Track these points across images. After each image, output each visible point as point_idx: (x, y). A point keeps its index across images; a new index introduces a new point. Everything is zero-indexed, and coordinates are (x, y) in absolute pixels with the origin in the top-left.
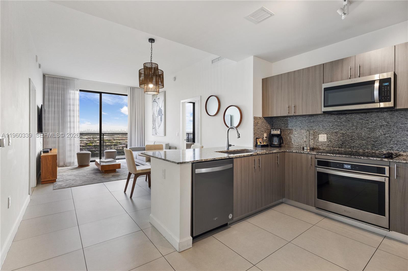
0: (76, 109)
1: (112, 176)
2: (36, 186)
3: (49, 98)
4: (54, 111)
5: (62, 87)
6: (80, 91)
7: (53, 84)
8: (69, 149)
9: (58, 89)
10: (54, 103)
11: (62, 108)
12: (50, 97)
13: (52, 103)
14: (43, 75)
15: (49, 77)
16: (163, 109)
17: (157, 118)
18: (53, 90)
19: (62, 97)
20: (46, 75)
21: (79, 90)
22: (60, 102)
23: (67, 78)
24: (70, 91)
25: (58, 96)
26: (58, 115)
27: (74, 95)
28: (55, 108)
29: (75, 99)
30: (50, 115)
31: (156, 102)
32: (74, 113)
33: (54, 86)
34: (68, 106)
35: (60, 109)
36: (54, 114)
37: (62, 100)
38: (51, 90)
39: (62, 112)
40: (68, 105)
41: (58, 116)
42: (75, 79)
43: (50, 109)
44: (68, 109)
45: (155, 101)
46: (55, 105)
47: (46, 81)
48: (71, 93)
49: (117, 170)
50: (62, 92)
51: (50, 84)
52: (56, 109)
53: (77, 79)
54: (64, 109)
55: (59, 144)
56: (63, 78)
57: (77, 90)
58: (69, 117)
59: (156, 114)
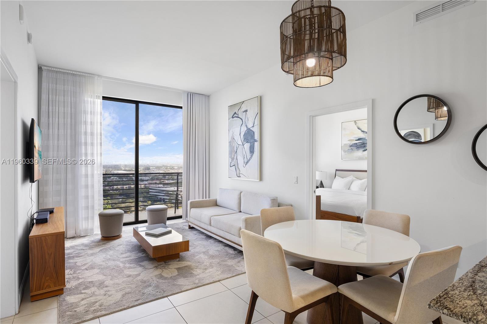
0: (95, 132)
1: (178, 269)
2: (19, 312)
3: (49, 110)
4: (58, 135)
5: (72, 90)
6: (104, 98)
7: (56, 84)
8: (83, 205)
9: (64, 93)
10: (57, 120)
11: (71, 129)
12: (51, 108)
13: (54, 119)
14: (39, 68)
15: (49, 71)
16: (256, 130)
17: (241, 147)
18: (56, 95)
19: (71, 108)
20: (42, 68)
21: (102, 98)
22: (68, 118)
23: (81, 74)
24: (86, 99)
25: (64, 107)
26: (65, 142)
27: (93, 104)
28: (58, 129)
29: (94, 113)
30: (51, 141)
31: (239, 118)
32: (92, 139)
33: (58, 88)
34: (83, 126)
35: (69, 131)
36: (58, 140)
37: (71, 114)
38: (52, 95)
39: (71, 136)
40: (83, 124)
41: (65, 144)
42: (94, 76)
43: (51, 130)
44: (83, 131)
45: (236, 115)
46: (59, 124)
47: (43, 79)
48: (88, 101)
49: (182, 254)
50: (72, 99)
51: (50, 85)
52: (62, 131)
53: (99, 76)
54: (75, 130)
55: (66, 195)
56: (74, 73)
57: (98, 97)
58: (85, 146)
59: (239, 140)
